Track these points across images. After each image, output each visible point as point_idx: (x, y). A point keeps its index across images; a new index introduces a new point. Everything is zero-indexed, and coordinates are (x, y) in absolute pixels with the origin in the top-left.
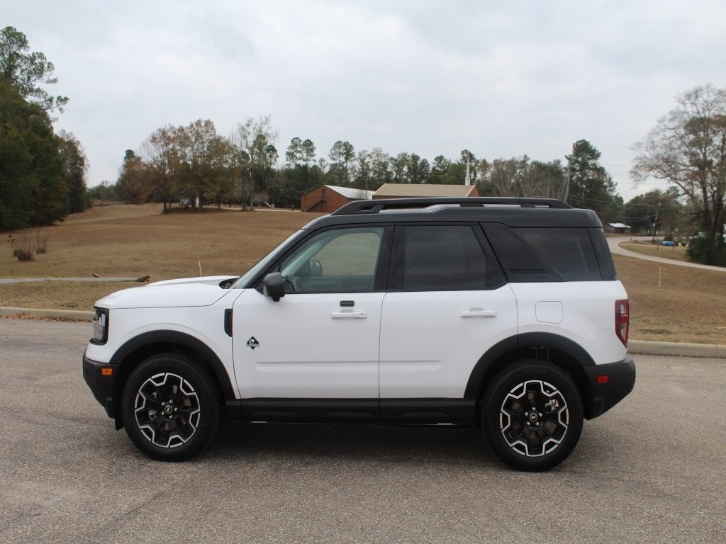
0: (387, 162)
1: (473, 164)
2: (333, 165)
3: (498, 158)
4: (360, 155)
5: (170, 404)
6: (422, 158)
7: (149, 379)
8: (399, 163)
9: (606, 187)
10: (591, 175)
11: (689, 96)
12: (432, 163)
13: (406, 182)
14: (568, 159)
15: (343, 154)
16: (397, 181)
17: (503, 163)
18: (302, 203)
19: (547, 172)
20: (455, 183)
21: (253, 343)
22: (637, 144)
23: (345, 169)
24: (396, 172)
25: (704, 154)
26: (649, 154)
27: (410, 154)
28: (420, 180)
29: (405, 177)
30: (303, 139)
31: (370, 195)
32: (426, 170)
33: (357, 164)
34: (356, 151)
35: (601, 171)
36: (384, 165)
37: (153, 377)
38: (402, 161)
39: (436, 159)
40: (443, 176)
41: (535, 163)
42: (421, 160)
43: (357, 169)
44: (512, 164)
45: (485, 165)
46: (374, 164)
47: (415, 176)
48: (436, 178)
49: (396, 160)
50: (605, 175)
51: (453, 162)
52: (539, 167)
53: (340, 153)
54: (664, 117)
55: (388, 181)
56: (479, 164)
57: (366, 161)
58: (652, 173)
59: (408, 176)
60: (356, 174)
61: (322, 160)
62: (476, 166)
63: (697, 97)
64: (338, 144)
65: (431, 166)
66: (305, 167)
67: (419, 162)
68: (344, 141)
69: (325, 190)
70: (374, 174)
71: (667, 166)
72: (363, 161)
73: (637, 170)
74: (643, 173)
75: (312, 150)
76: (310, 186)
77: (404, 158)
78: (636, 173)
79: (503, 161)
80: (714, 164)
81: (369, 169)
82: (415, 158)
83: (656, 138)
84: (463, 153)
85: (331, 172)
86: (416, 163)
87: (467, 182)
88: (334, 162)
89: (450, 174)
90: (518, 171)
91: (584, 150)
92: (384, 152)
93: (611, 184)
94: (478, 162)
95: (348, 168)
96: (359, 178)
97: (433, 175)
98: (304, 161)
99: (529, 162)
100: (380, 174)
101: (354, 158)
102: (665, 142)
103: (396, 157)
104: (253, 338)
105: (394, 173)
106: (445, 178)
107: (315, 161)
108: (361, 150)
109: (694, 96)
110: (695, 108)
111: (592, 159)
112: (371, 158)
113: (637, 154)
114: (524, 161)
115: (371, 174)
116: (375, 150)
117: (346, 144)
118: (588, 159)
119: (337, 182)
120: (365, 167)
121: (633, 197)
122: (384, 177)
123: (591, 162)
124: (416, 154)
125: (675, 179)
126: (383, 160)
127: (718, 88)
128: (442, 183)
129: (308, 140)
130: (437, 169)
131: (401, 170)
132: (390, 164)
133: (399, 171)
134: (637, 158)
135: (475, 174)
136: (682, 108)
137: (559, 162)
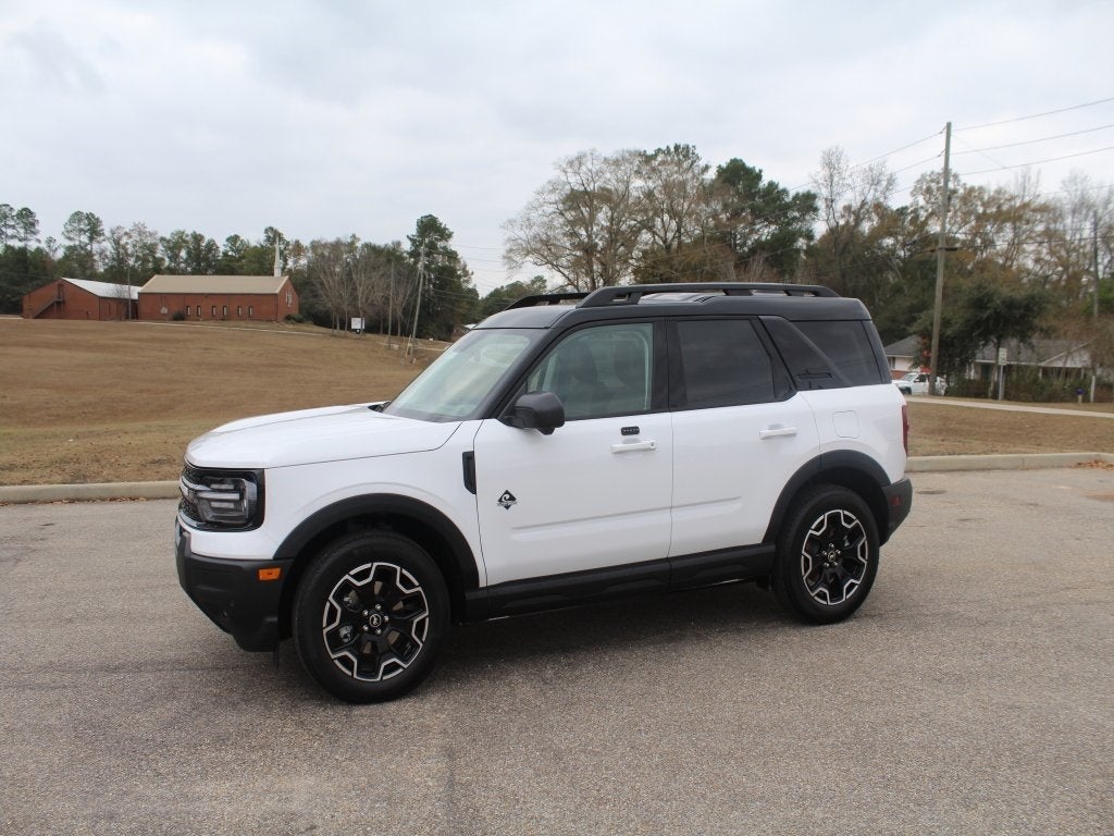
0: (156, 245)
1: (282, 247)
2: (69, 248)
3: (316, 238)
4: (113, 233)
5: (378, 612)
6: (207, 238)
7: (347, 577)
8: (174, 245)
9: (460, 277)
10: (440, 260)
11: (571, 163)
12: (222, 246)
13: (184, 273)
14: (411, 239)
15: (85, 232)
16: (172, 271)
17: (325, 246)
18: (26, 306)
19: (383, 257)
20: (259, 274)
21: (508, 499)
22: (509, 221)
23: (90, 254)
24: (169, 257)
25: (589, 236)
26: (522, 234)
27: (189, 231)
28: (206, 270)
29: (183, 265)
30: (17, 208)
31: (134, 292)
32: (214, 256)
33: (108, 246)
34: (106, 227)
35: (452, 256)
36: (151, 249)
37: (352, 572)
38: (177, 242)
39: (228, 240)
40: (240, 264)
41: (367, 245)
42: (206, 241)
43: (108, 253)
44: (336, 246)
45: (298, 249)
46: (134, 246)
47: (199, 264)
48: (228, 267)
49: (168, 242)
50: (459, 262)
51: (253, 243)
52: (373, 250)
53: (81, 230)
54: (543, 189)
55: (158, 270)
56: (290, 247)
57: (123, 242)
58: (529, 258)
59: (188, 265)
60: (107, 261)
61: (50, 240)
62: (285, 249)
63: (580, 164)
64: (77, 217)
65: (222, 249)
66: (23, 251)
67: (204, 244)
68: (85, 211)
69: (61, 286)
70: (136, 262)
71: (544, 249)
72: (117, 242)
73: (511, 255)
74: (517, 259)
75: (33, 225)
76: (32, 279)
77: (181, 238)
78: (509, 258)
79: (323, 242)
80: (599, 249)
81: (128, 255)
82: (198, 238)
83: (534, 215)
84: (266, 231)
85: (66, 257)
86: (199, 245)
87: (277, 272)
88: (72, 244)
89: (251, 261)
90: (345, 256)
91: (430, 228)
92: (150, 229)
93: (466, 273)
94: (288, 244)
95: (94, 252)
96: (112, 267)
97: (224, 263)
98: (20, 240)
99: (359, 244)
100: (145, 261)
101: (102, 238)
102: (546, 219)
103: (168, 237)
104: (507, 492)
105: (167, 259)
106: (241, 267)
107: (39, 241)
108: (114, 226)
109: (576, 163)
110: (578, 177)
111: (441, 240)
112: (130, 237)
113: (510, 234)
114: (353, 243)
115: (131, 262)
116: (135, 225)
117: (90, 217)
118: (436, 239)
119: (78, 272)
120: (121, 251)
121: (492, 290)
122: (150, 265)
123: (440, 244)
124: (198, 233)
125: (557, 266)
126: (149, 241)
127: (604, 155)
128: (238, 274)
129: (25, 209)
130: (230, 253)
131: (177, 256)
132: (160, 247)
133: (174, 257)
134: (509, 240)
135: (285, 261)
136: (564, 178)
137: (399, 244)
